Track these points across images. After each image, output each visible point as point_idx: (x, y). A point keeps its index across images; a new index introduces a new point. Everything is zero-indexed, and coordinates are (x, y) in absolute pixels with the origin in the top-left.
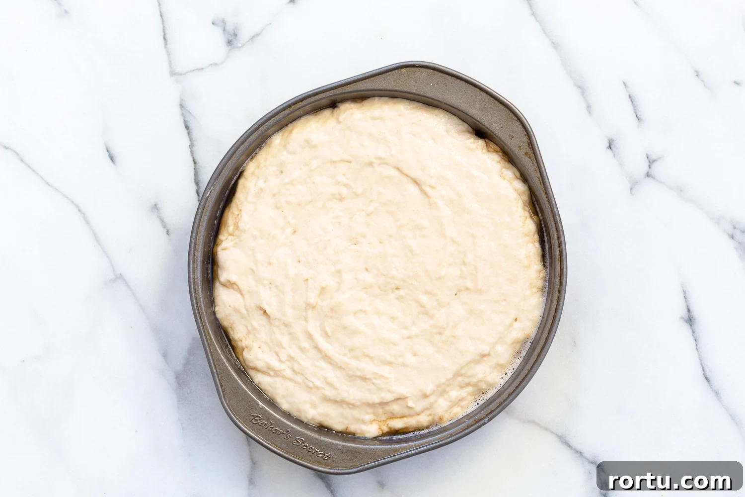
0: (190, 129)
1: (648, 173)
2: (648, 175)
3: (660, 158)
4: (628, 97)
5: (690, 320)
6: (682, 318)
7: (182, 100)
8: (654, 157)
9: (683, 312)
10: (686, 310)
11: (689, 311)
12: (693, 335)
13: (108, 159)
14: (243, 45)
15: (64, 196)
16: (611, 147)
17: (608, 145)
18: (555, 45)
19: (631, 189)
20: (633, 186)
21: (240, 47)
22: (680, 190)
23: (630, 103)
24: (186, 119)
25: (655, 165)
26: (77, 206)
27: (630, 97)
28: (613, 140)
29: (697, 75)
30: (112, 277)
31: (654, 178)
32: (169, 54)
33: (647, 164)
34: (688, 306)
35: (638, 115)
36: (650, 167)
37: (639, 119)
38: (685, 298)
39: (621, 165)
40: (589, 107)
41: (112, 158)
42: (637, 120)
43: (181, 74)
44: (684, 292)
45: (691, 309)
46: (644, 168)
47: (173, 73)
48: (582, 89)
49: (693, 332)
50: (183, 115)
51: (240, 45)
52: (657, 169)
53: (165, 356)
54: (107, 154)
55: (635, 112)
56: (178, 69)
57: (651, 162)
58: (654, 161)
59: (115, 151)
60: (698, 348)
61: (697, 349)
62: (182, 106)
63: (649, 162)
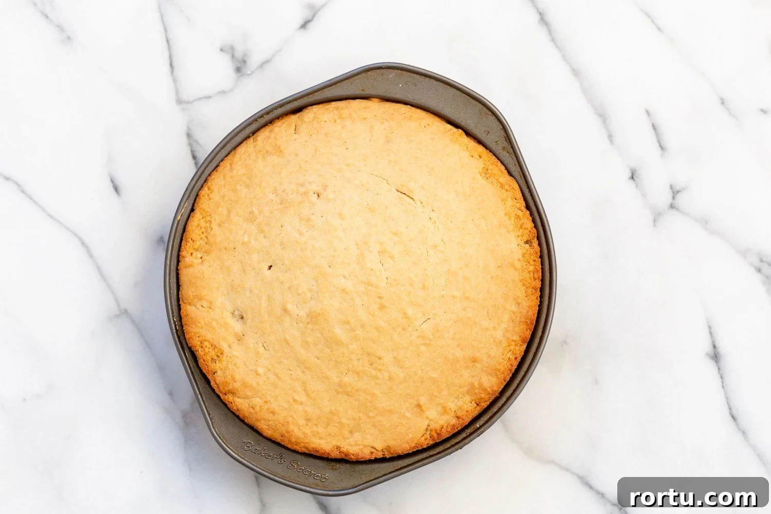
0: (197, 159)
1: (672, 204)
2: (672, 206)
3: (684, 189)
4: (651, 127)
5: (715, 356)
6: (707, 354)
7: (189, 129)
8: (678, 188)
9: (708, 348)
10: (712, 346)
11: (714, 347)
12: (719, 372)
13: (113, 190)
14: (252, 73)
15: (67, 229)
16: (634, 177)
17: (630, 175)
18: (576, 72)
19: (654, 221)
20: (657, 217)
21: (249, 75)
22: (705, 223)
23: (652, 132)
24: (193, 149)
25: (679, 196)
26: (80, 239)
27: (653, 126)
28: (636, 170)
29: (723, 103)
30: (118, 312)
31: (678, 209)
32: (175, 81)
33: (670, 195)
34: (713, 342)
35: (662, 145)
36: (674, 198)
37: (662, 148)
38: (711, 333)
39: (644, 195)
40: (610, 137)
41: (116, 189)
42: (660, 149)
43: (188, 102)
44: (710, 328)
45: (717, 346)
46: (667, 198)
47: (179, 102)
48: (603, 117)
49: (719, 369)
50: (190, 145)
51: (249, 72)
52: (681, 200)
53: (171, 394)
54: (111, 185)
55: (659, 142)
56: (185, 96)
57: (675, 193)
58: (678, 192)
59: (120, 182)
60: (724, 385)
61: (723, 387)
62: (189, 135)
63: (673, 193)
